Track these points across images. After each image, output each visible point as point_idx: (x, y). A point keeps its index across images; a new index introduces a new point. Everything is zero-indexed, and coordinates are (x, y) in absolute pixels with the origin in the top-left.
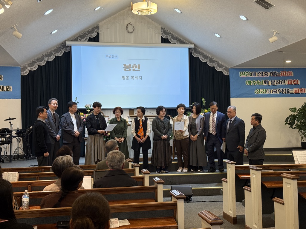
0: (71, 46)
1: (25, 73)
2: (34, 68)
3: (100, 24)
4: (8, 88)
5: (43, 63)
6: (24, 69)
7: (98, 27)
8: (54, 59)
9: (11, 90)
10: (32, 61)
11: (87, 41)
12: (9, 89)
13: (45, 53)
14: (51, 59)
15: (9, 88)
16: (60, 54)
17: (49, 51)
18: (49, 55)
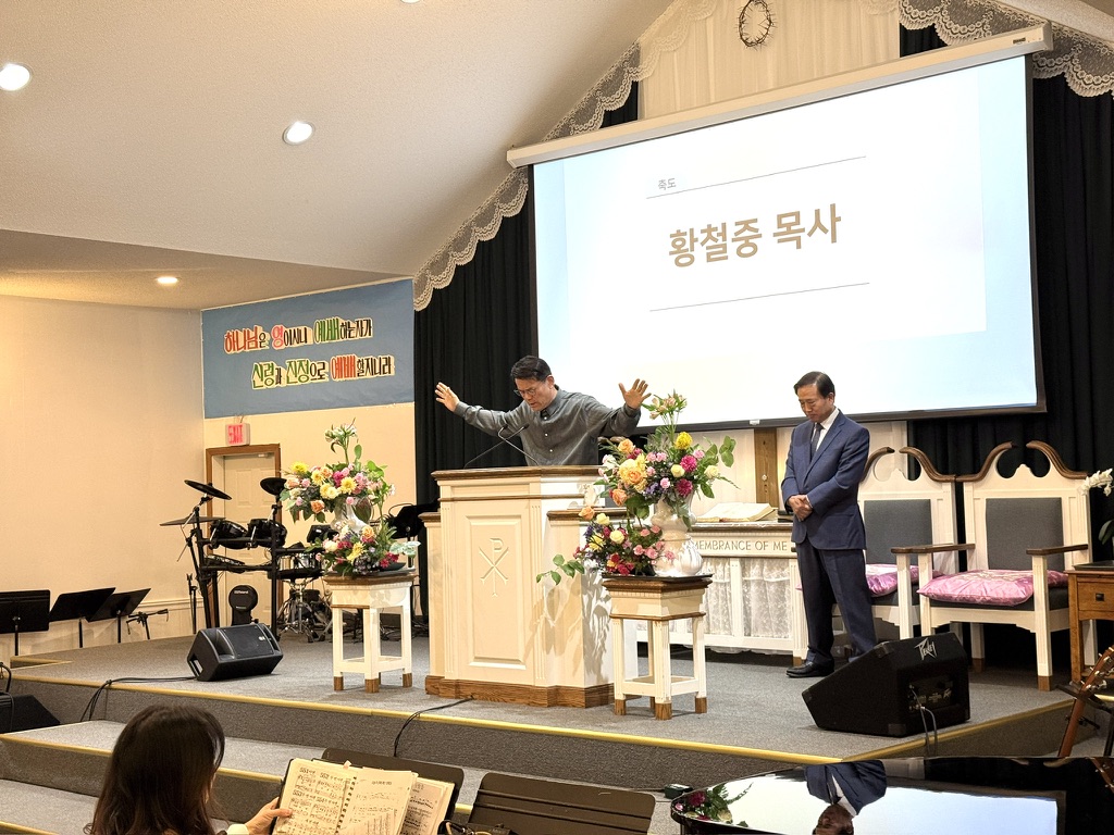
0: (530, 168)
1: (423, 302)
2: (446, 279)
3: (643, 40)
4: (383, 362)
5: (467, 256)
6: (421, 284)
7: (635, 59)
8: (497, 229)
9: (393, 373)
10: (440, 250)
11: (602, 127)
12: (387, 368)
13: (475, 213)
14: (491, 232)
15: (388, 361)
16: (513, 209)
17: (485, 204)
18: (484, 218)
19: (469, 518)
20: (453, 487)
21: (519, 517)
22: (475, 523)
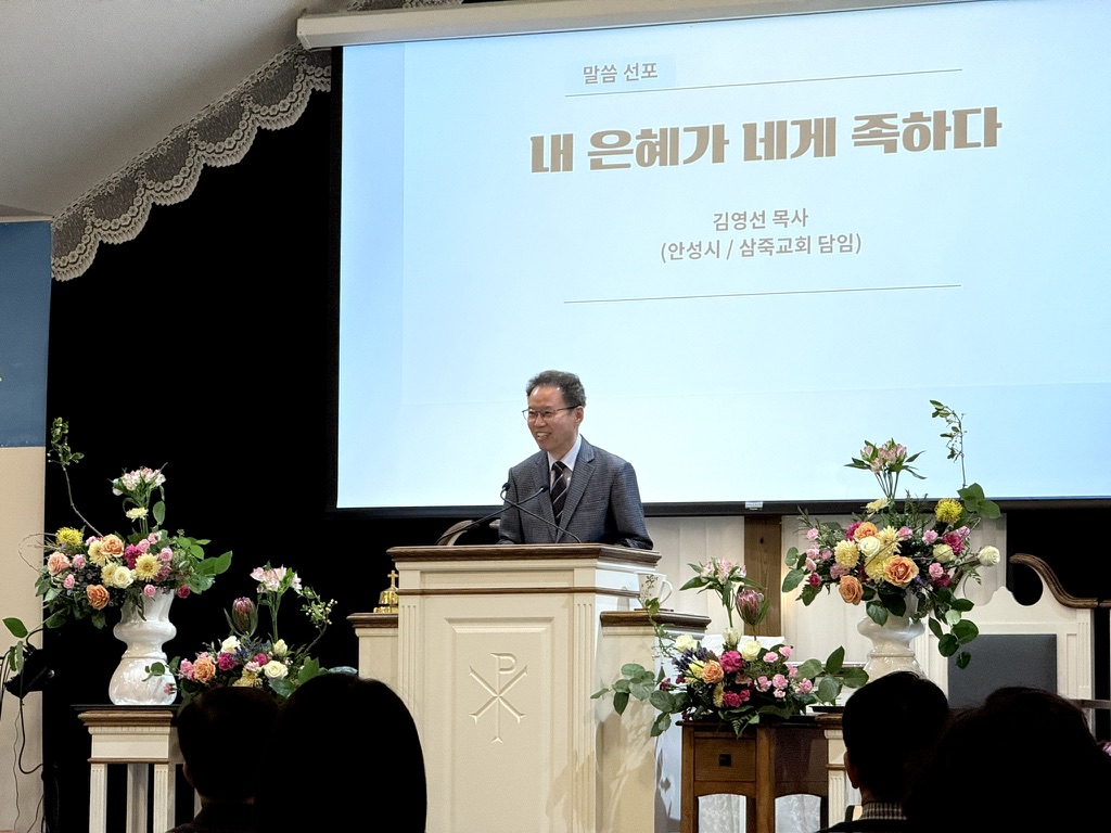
0: (336, 53)
1: (76, 265)
2: (127, 229)
5: (180, 190)
6: (72, 233)
8: (246, 150)
10: (115, 174)
11: (464, 2)
13: (196, 115)
14: (231, 153)
16: (286, 114)
17: (221, 98)
18: (218, 127)
19: (451, 621)
20: (423, 572)
21: (549, 620)
22: (461, 629)
